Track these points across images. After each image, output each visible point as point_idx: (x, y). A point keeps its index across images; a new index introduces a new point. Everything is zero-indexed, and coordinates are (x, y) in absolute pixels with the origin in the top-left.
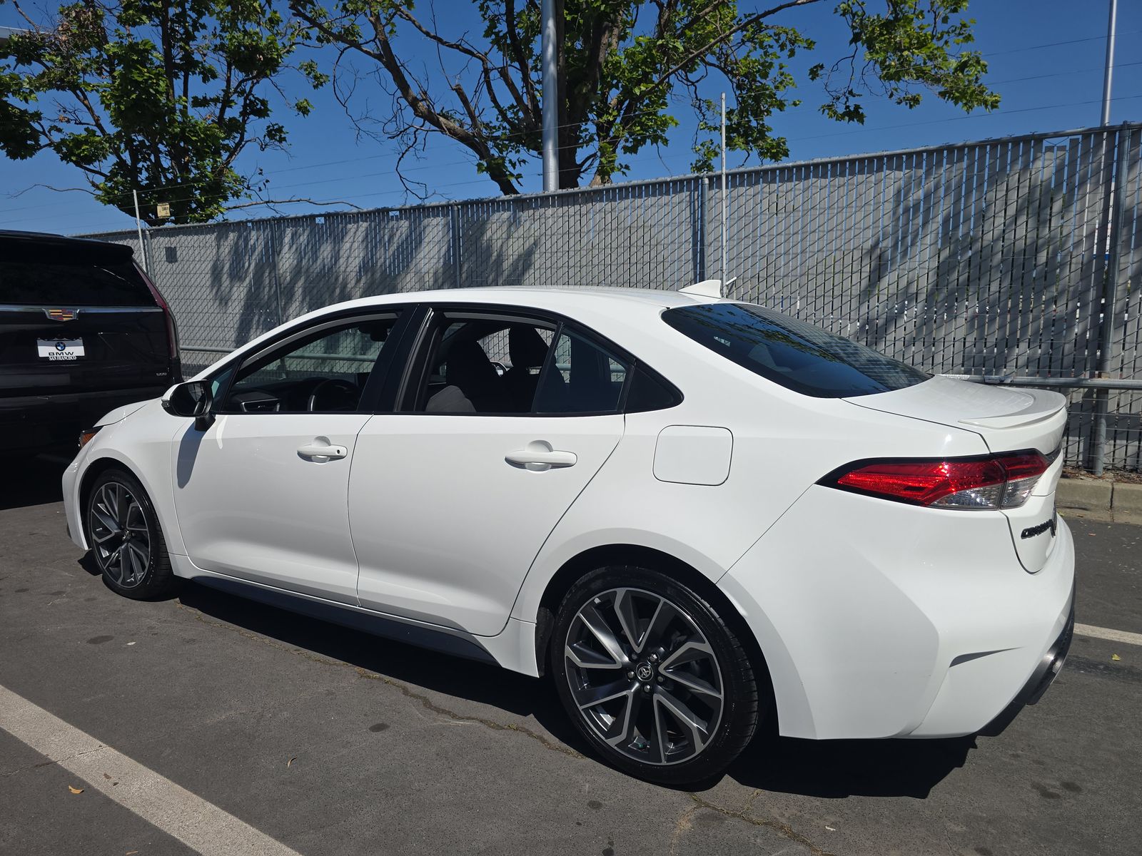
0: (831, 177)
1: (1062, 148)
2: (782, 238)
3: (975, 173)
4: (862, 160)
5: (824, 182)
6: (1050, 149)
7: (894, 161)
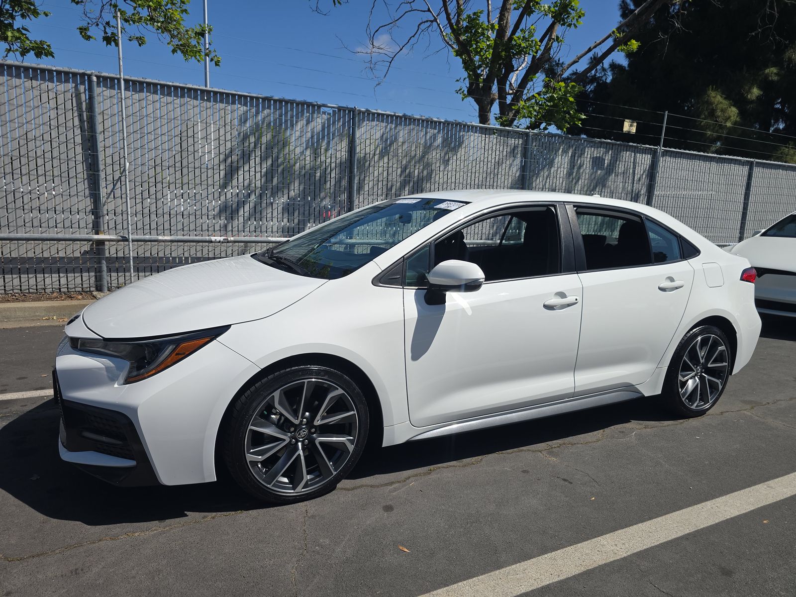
0: (201, 100)
1: (329, 114)
2: (165, 138)
3: (289, 118)
4: (222, 94)
5: (196, 103)
6: (324, 113)
7: (242, 99)
